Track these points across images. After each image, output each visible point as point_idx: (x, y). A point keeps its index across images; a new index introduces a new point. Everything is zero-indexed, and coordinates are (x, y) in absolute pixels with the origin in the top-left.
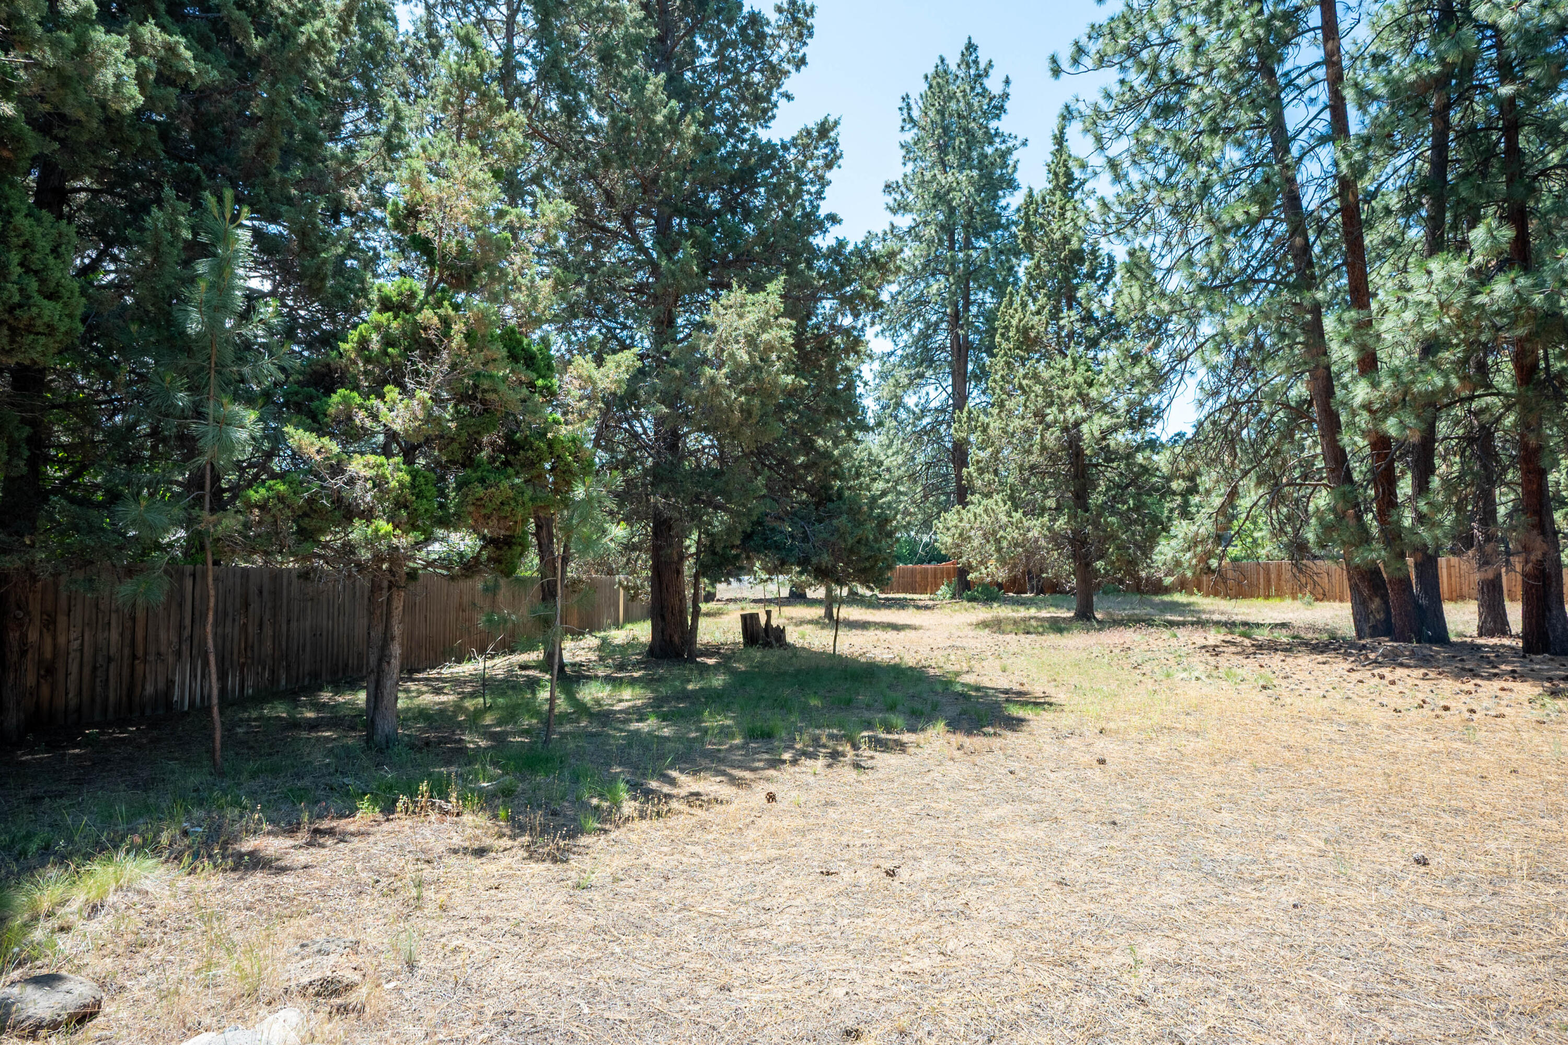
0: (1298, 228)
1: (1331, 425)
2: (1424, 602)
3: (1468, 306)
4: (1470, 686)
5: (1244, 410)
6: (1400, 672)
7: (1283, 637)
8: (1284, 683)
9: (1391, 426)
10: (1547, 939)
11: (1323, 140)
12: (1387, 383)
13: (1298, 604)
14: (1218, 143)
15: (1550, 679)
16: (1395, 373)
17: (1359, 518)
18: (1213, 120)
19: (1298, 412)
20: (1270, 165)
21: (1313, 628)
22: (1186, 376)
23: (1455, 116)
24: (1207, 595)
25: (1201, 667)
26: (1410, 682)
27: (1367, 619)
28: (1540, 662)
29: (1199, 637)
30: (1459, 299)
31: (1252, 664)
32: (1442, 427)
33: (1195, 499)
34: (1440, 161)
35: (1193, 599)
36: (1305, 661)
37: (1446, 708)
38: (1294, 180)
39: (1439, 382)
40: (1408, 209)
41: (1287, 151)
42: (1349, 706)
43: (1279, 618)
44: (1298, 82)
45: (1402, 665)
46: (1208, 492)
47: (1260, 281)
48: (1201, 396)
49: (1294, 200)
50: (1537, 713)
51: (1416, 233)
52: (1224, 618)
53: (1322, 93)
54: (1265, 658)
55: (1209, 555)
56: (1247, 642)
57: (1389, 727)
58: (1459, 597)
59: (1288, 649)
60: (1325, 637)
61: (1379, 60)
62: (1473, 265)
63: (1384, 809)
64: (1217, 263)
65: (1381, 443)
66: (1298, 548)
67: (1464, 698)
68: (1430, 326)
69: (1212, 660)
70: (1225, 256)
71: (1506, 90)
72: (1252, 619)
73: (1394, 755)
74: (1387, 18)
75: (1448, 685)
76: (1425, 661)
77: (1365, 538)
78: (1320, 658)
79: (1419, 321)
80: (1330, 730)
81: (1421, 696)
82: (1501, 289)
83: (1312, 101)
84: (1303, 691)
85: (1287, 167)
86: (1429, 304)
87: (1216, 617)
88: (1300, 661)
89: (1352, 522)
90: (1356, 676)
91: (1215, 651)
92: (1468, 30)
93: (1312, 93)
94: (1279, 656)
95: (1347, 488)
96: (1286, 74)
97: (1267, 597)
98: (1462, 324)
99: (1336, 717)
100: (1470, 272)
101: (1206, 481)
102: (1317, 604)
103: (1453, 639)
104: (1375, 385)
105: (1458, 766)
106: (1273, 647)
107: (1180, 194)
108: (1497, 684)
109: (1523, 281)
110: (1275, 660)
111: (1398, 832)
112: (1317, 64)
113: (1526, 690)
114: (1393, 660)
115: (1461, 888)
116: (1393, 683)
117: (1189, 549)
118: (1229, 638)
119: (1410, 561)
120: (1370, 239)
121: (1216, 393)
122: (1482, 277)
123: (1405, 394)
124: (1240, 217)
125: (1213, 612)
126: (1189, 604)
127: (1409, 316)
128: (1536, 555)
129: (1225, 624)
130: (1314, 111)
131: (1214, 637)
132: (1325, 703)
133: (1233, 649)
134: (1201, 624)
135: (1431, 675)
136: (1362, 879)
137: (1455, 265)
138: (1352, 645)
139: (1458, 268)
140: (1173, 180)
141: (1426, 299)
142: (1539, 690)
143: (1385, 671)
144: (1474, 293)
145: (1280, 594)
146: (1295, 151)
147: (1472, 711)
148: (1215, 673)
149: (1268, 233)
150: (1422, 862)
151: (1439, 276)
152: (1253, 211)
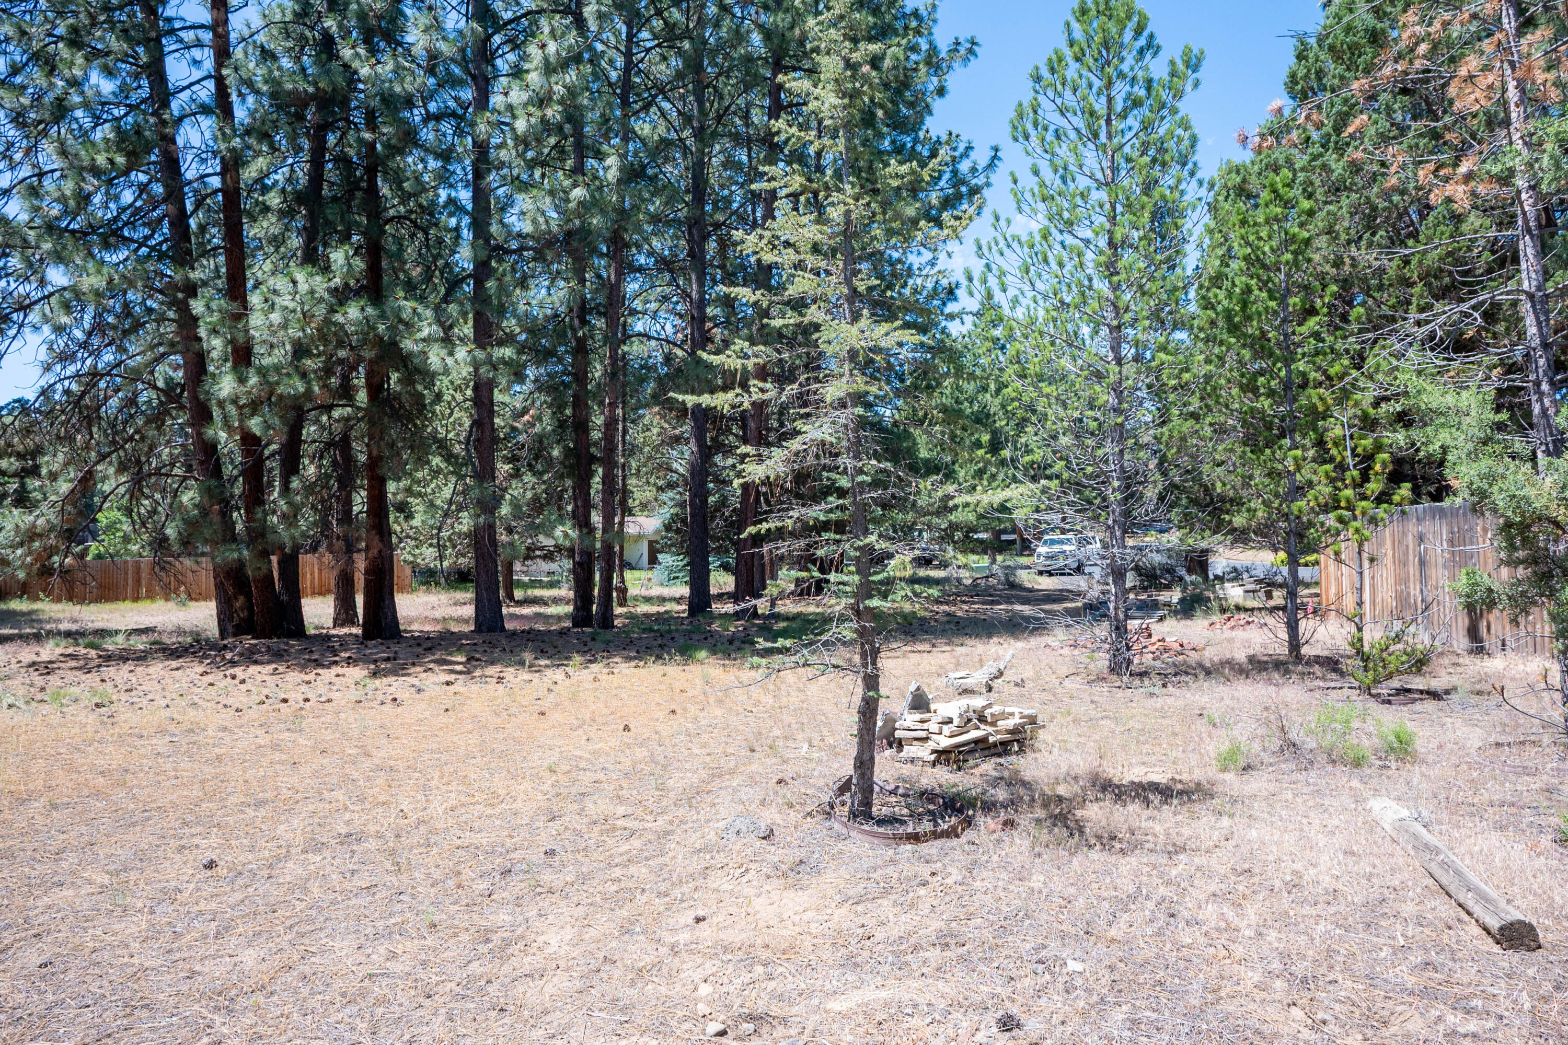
0: (175, 192)
1: (202, 414)
2: (284, 598)
3: (327, 321)
4: (311, 677)
5: (102, 384)
6: (254, 669)
7: (140, 643)
8: (124, 697)
9: (255, 424)
10: (300, 906)
11: (205, 110)
12: (253, 380)
13: (171, 605)
14: (79, 60)
15: (375, 661)
16: (262, 372)
17: (225, 515)
18: (74, 30)
19: (170, 392)
20: (144, 113)
21: (180, 631)
22: (27, 330)
23: (332, 139)
24: (58, 600)
25: (21, 691)
26: (259, 678)
27: (231, 619)
28: (375, 649)
29: (27, 654)
30: (320, 311)
31: (92, 679)
32: (310, 431)
33: (33, 483)
34: (316, 176)
35: (37, 606)
36: (158, 668)
37: (285, 701)
38: (174, 142)
39: (301, 387)
40: (287, 214)
41: (166, 104)
42: (192, 712)
43: (145, 621)
44: (182, 34)
45: (256, 662)
46: (53, 476)
47: (132, 240)
48: (43, 355)
49: (171, 165)
50: (354, 694)
51: (295, 242)
52: (74, 627)
53: (207, 57)
54: (110, 672)
55: (51, 551)
56: (93, 653)
57: (225, 729)
58: (321, 592)
59: (141, 657)
60: (189, 640)
61: (267, 55)
62: (332, 284)
63: (189, 818)
64: (72, 203)
65: (250, 442)
66: (160, 543)
67: (304, 688)
68: (294, 332)
69: (39, 681)
70: (84, 199)
71: (367, 136)
72: (112, 626)
73: (219, 758)
74: (278, 17)
75: (295, 676)
76: (278, 656)
77: (229, 536)
78: (174, 664)
79: (285, 326)
80: (161, 743)
81: (266, 691)
82: (353, 312)
83: (196, 63)
84: (145, 701)
85: (164, 123)
86: (294, 311)
87: (64, 627)
88: (151, 670)
89: (216, 519)
90: (209, 678)
91: (47, 668)
92: (334, 64)
93: (197, 53)
94: (129, 666)
95: (213, 482)
96: (169, 20)
97: (136, 599)
98: (323, 337)
99: (172, 728)
100: (329, 290)
101: (52, 461)
102: (193, 604)
103: (311, 631)
104: (242, 380)
105: (277, 756)
106: (123, 657)
107: (25, 101)
108: (335, 670)
109: (370, 310)
110: (121, 673)
111: (196, 841)
112: (202, 26)
113: (357, 673)
114: (250, 658)
115: (240, 881)
116: (243, 682)
117: (21, 544)
118: (70, 650)
119: (274, 559)
120: (253, 231)
121: (65, 358)
122: (341, 296)
123: (271, 394)
124: (101, 160)
125: (59, 621)
126: (31, 613)
127: (276, 317)
128: (374, 552)
129: (68, 634)
130: (197, 74)
131: (49, 651)
132: (167, 713)
133: (73, 664)
134: (37, 638)
135: (281, 669)
136: (140, 905)
137: (318, 279)
138: (213, 646)
139: (320, 284)
140: (18, 80)
141: (291, 305)
142: (365, 672)
143: (238, 671)
144: (332, 311)
145: (151, 596)
146: (175, 105)
147: (307, 700)
148: (39, 696)
149: (143, 188)
150: (211, 865)
151: (303, 287)
152: (120, 160)
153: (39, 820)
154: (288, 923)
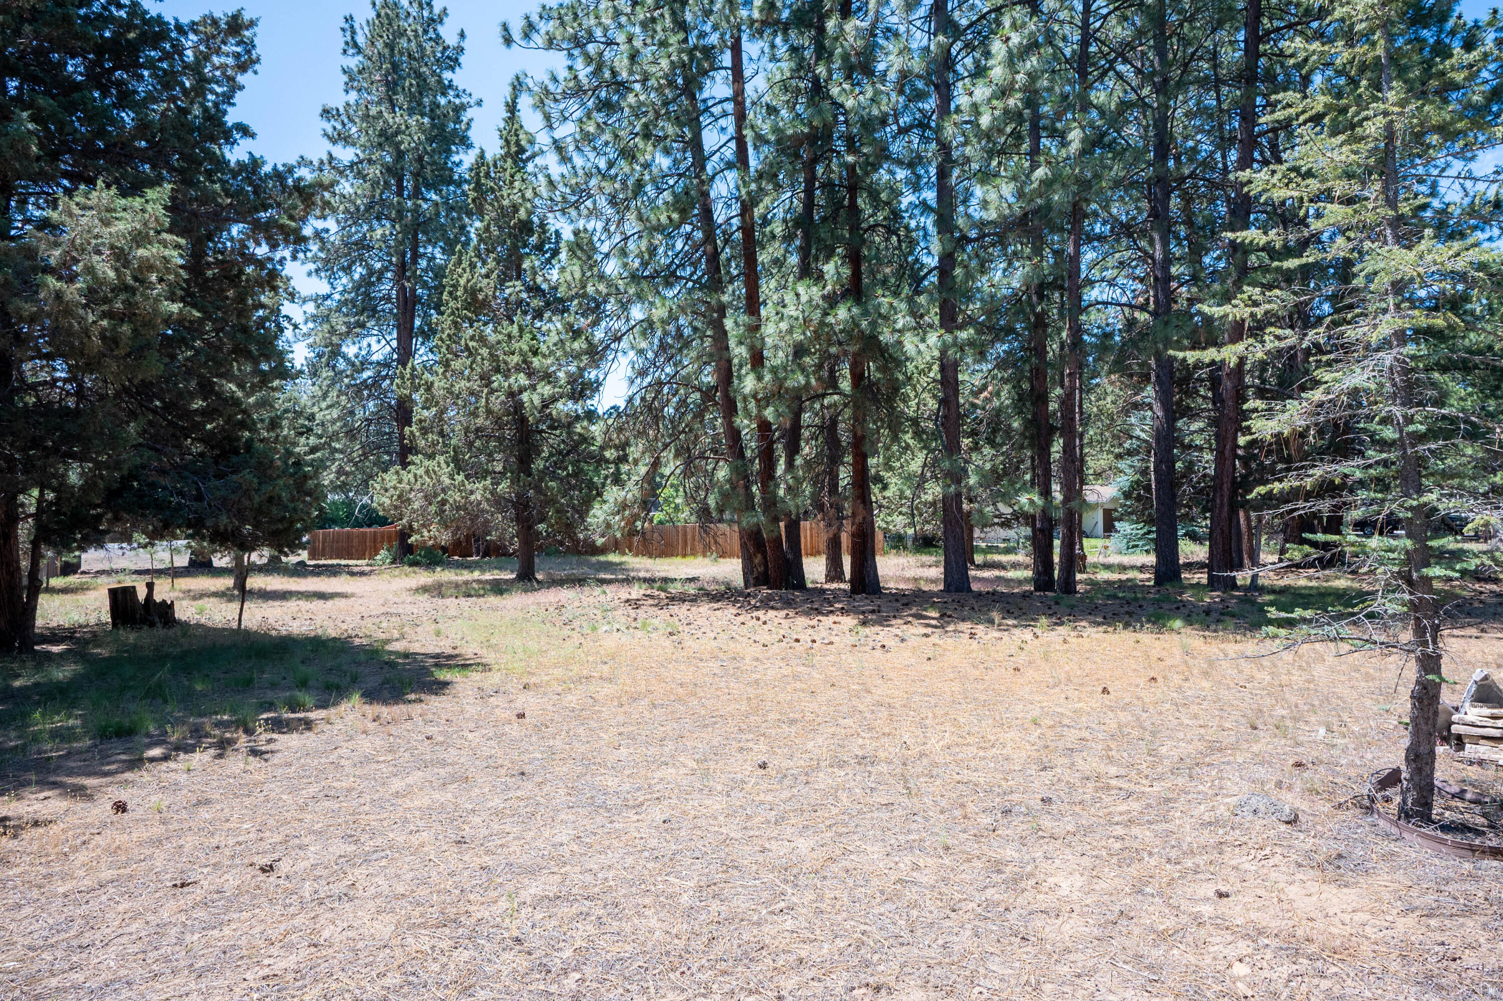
0: (710, 237)
1: (730, 409)
2: (790, 556)
3: (822, 323)
4: (814, 622)
5: (666, 390)
6: (771, 613)
7: (691, 589)
8: (687, 629)
9: (769, 413)
10: (835, 811)
11: (730, 166)
12: (768, 377)
13: (707, 561)
14: (650, 148)
15: (863, 613)
16: (774, 370)
17: (747, 488)
18: (646, 126)
19: (707, 394)
20: (690, 177)
21: (715, 581)
22: (619, 354)
23: (820, 170)
24: (637, 555)
25: (623, 619)
26: (776, 621)
27: (752, 573)
28: (861, 601)
29: (624, 593)
30: (817, 315)
31: (664, 614)
32: (806, 417)
33: (624, 468)
34: (809, 203)
35: (624, 559)
36: (705, 608)
37: (797, 641)
38: (708, 195)
39: (802, 380)
40: (788, 238)
41: (703, 168)
42: (732, 644)
43: (692, 573)
44: (713, 110)
45: (772, 608)
46: (636, 462)
47: (682, 278)
48: (630, 372)
49: (707, 213)
50: (851, 639)
51: (794, 260)
52: (648, 575)
53: (729, 123)
54: (674, 609)
55: (635, 517)
56: (663, 595)
57: (757, 659)
58: (815, 553)
59: (694, 600)
60: (723, 588)
61: (772, 110)
62: (825, 292)
63: (744, 727)
64: (646, 256)
65: (764, 427)
66: (704, 513)
67: (810, 631)
68: (798, 337)
69: (633, 613)
70: (652, 251)
71: (850, 159)
72: (671, 575)
73: (757, 682)
74: (778, 77)
75: (802, 621)
76: (788, 604)
77: (749, 505)
78: (716, 606)
79: (790, 331)
80: (714, 666)
81: (782, 632)
82: (842, 313)
83: (723, 129)
84: (700, 635)
85: (702, 182)
86: (797, 319)
87: (642, 574)
88: (701, 609)
89: (741, 491)
90: (741, 619)
91: (635, 604)
92: (826, 105)
93: (723, 122)
94: (686, 605)
95: (740, 462)
96: (704, 101)
97: (684, 555)
98: (817, 335)
99: (721, 655)
100: (824, 297)
101: (634, 451)
102: (721, 560)
103: (809, 585)
104: (760, 378)
105: (798, 685)
106: (682, 599)
107: (617, 186)
108: (832, 618)
109: (855, 310)
110: (681, 610)
111: (751, 745)
112: (727, 99)
113: (849, 621)
114: (766, 604)
115: (787, 782)
116: (765, 623)
117: (618, 513)
118: (649, 592)
119: (782, 524)
120: (763, 258)
121: (643, 373)
122: (832, 301)
123: (780, 387)
124: (663, 219)
125: (639, 570)
126: (621, 564)
127: (784, 326)
128: (859, 519)
129: (645, 580)
130: (724, 139)
131: (637, 592)
132: (714, 644)
133: (651, 602)
134: (628, 581)
135: (791, 614)
136: (719, 788)
137: (815, 289)
138: (741, 594)
139: (816, 292)
140: (613, 172)
141: (794, 314)
142: (856, 622)
143: (760, 613)
144: (826, 314)
145: (694, 554)
146: (709, 169)
147: (814, 641)
148: (634, 624)
149: (688, 237)
150: (763, 766)
151: (804, 298)
152: (675, 216)
153: (647, 714)
154: (828, 823)
